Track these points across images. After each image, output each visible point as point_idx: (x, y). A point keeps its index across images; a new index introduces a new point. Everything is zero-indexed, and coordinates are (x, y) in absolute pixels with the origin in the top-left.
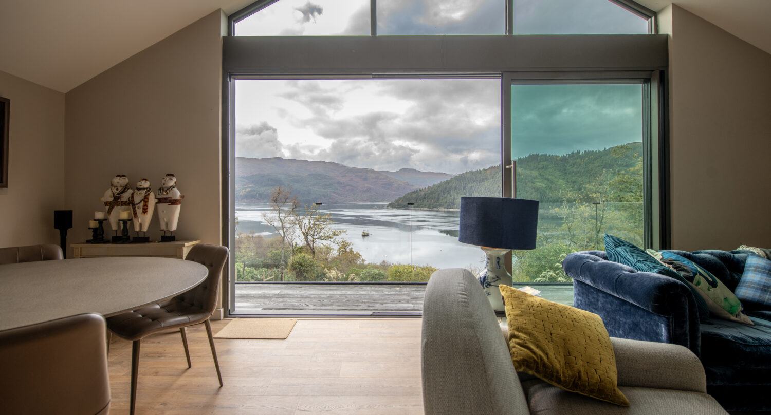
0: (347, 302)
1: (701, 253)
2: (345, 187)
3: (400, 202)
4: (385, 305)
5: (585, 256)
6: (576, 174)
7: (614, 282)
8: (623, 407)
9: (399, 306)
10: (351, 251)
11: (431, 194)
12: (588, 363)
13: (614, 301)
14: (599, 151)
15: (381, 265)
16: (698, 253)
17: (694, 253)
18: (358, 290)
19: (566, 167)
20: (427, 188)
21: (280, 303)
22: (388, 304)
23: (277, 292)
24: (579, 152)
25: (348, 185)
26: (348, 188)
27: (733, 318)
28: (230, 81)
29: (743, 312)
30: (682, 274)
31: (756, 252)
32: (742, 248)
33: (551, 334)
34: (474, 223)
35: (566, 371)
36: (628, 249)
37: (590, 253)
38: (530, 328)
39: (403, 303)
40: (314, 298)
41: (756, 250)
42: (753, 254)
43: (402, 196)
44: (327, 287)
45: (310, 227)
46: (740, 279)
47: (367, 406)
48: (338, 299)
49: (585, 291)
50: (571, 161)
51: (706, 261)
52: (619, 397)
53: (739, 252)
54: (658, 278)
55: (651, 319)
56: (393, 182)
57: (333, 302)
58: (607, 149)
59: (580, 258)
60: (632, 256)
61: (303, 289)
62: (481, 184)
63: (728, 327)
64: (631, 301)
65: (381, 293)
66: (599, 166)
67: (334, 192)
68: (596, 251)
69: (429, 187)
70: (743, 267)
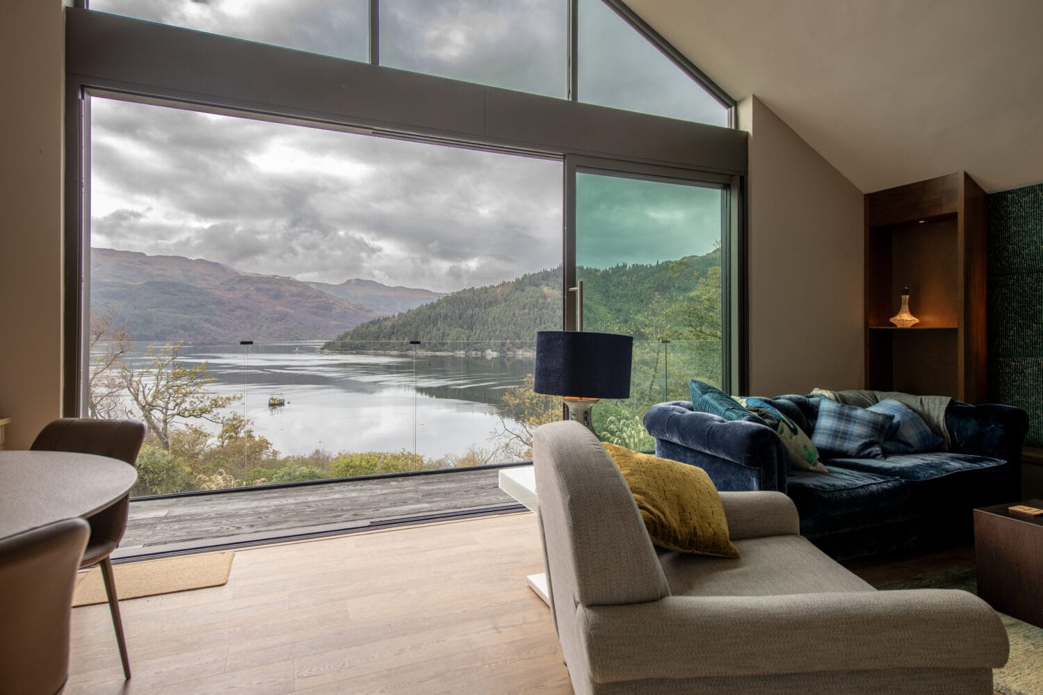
0: (313, 514)
1: (780, 398)
2: (232, 310)
3: (347, 340)
4: (382, 510)
5: (669, 408)
6: (621, 298)
7: (706, 435)
8: (735, 558)
9: (406, 508)
10: (250, 435)
11: (404, 325)
12: (701, 517)
13: (704, 459)
14: (651, 266)
15: (311, 458)
16: (777, 399)
17: (774, 399)
18: (325, 493)
19: (609, 287)
20: (396, 315)
21: (177, 530)
22: (386, 507)
23: (162, 513)
24: (625, 266)
25: (241, 308)
26: (238, 313)
27: (811, 468)
28: (83, 97)
29: (819, 460)
30: (768, 421)
31: (827, 395)
32: (816, 391)
33: (665, 492)
34: (560, 366)
35: (682, 529)
36: (716, 395)
37: (673, 404)
38: (644, 487)
39: (412, 504)
40: (247, 515)
41: (827, 393)
42: (825, 397)
43: (350, 330)
44: (265, 494)
45: (157, 391)
46: (814, 425)
47: (410, 647)
48: (293, 511)
49: (670, 452)
50: (615, 280)
51: (785, 407)
52: (731, 548)
53: (812, 397)
54: (750, 426)
55: (743, 474)
56: (334, 303)
57: (288, 517)
58: (660, 263)
59: (665, 411)
60: (721, 404)
61: (215, 502)
62: (488, 310)
63: (808, 477)
64: (723, 456)
65: (369, 493)
66: (650, 288)
67: (207, 321)
68: (679, 401)
69: (400, 314)
70: (817, 412)
